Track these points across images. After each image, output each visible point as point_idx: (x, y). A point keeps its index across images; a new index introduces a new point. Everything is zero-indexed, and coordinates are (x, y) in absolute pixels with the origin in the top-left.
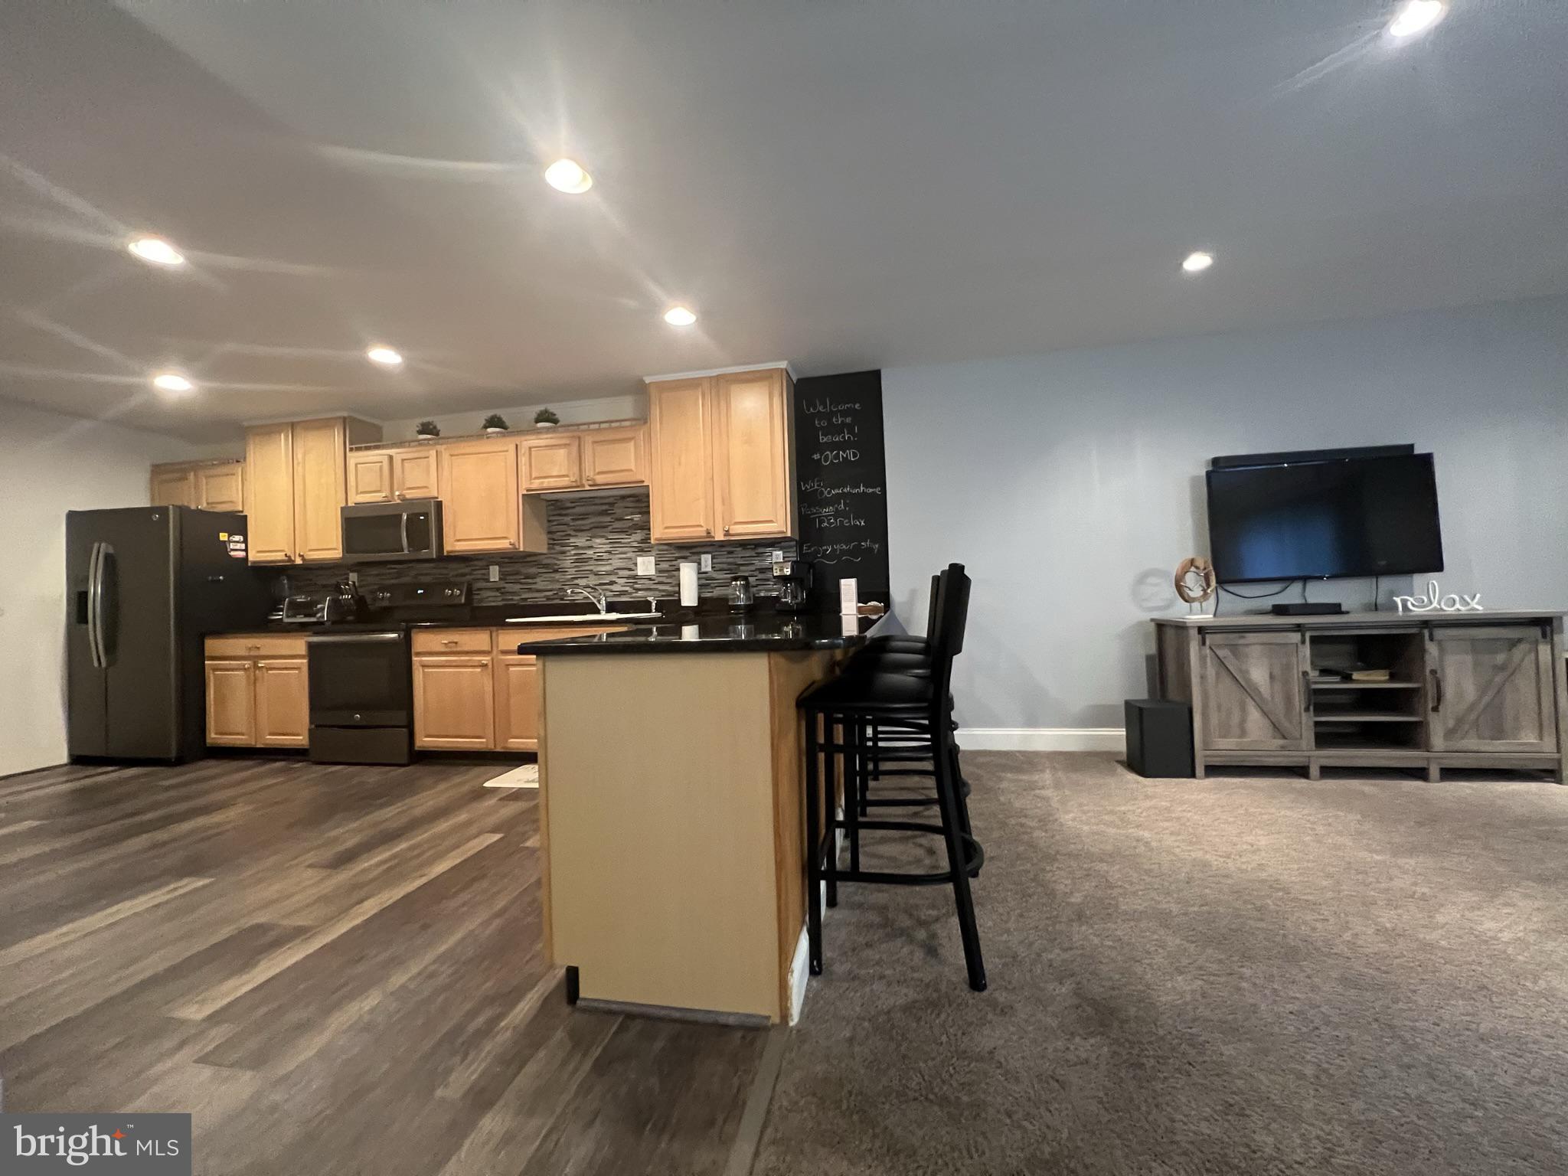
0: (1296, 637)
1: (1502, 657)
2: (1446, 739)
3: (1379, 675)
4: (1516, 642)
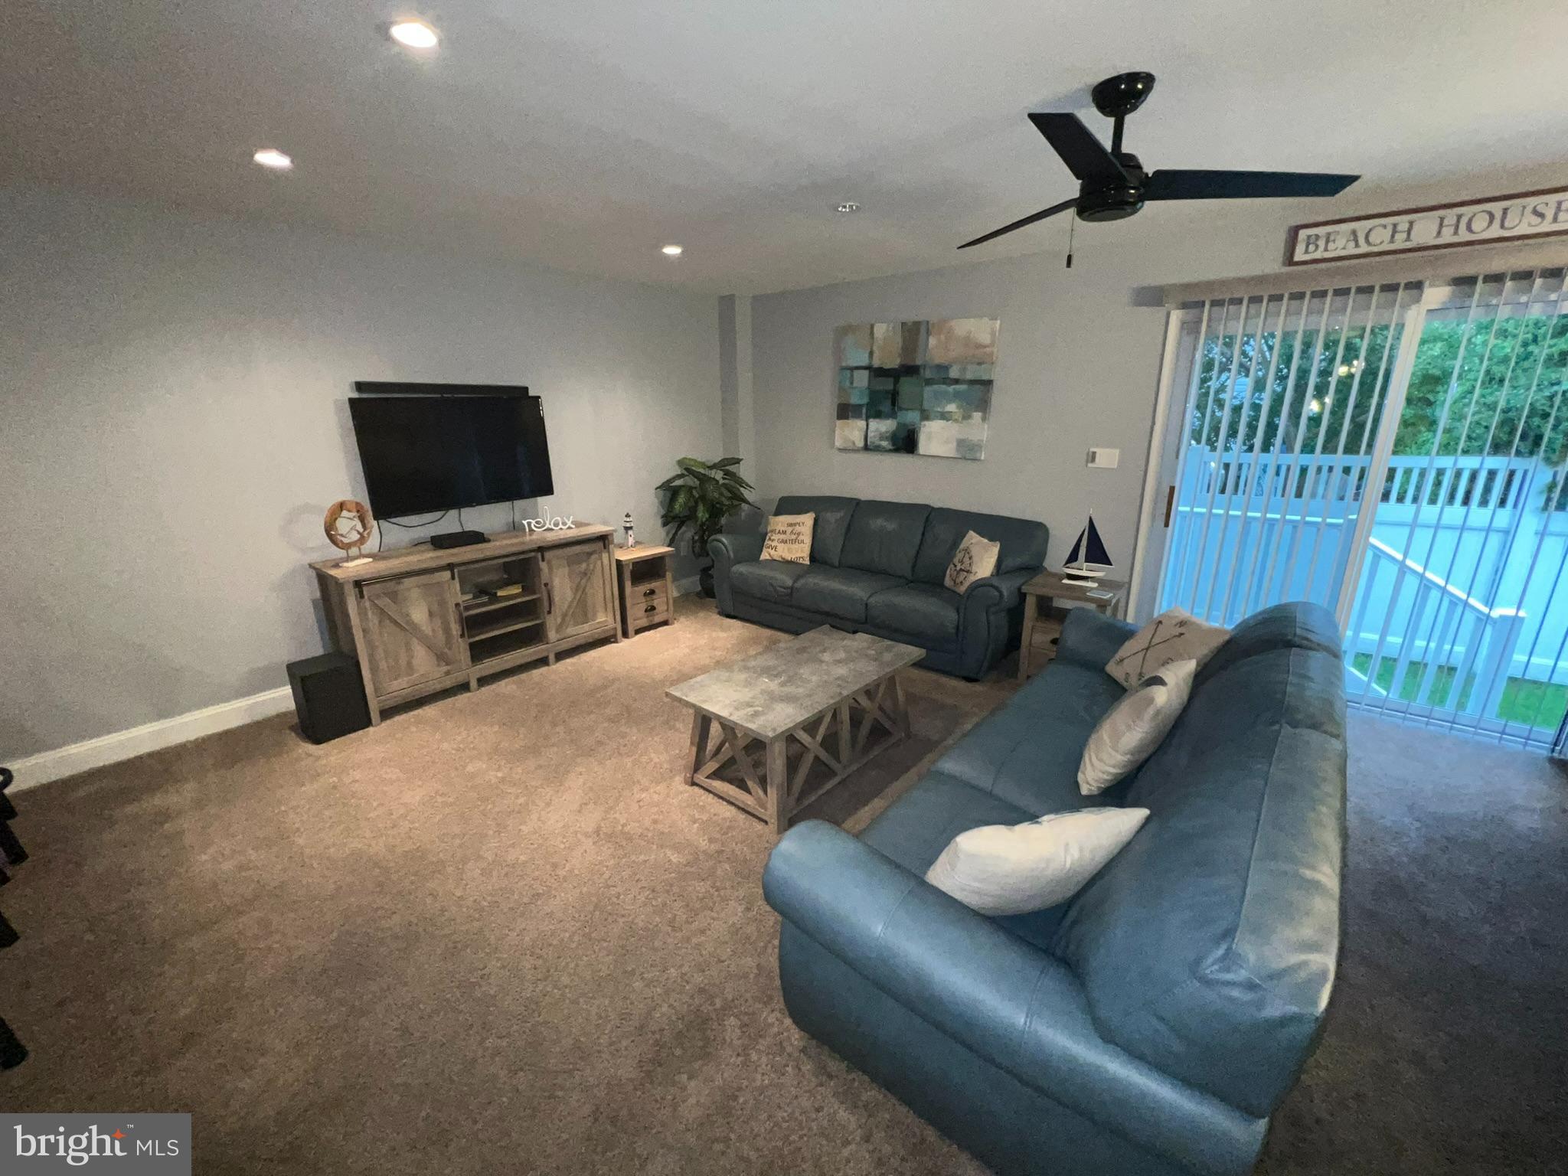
0: (447, 574)
1: (584, 566)
2: (557, 631)
3: (515, 590)
4: (590, 554)
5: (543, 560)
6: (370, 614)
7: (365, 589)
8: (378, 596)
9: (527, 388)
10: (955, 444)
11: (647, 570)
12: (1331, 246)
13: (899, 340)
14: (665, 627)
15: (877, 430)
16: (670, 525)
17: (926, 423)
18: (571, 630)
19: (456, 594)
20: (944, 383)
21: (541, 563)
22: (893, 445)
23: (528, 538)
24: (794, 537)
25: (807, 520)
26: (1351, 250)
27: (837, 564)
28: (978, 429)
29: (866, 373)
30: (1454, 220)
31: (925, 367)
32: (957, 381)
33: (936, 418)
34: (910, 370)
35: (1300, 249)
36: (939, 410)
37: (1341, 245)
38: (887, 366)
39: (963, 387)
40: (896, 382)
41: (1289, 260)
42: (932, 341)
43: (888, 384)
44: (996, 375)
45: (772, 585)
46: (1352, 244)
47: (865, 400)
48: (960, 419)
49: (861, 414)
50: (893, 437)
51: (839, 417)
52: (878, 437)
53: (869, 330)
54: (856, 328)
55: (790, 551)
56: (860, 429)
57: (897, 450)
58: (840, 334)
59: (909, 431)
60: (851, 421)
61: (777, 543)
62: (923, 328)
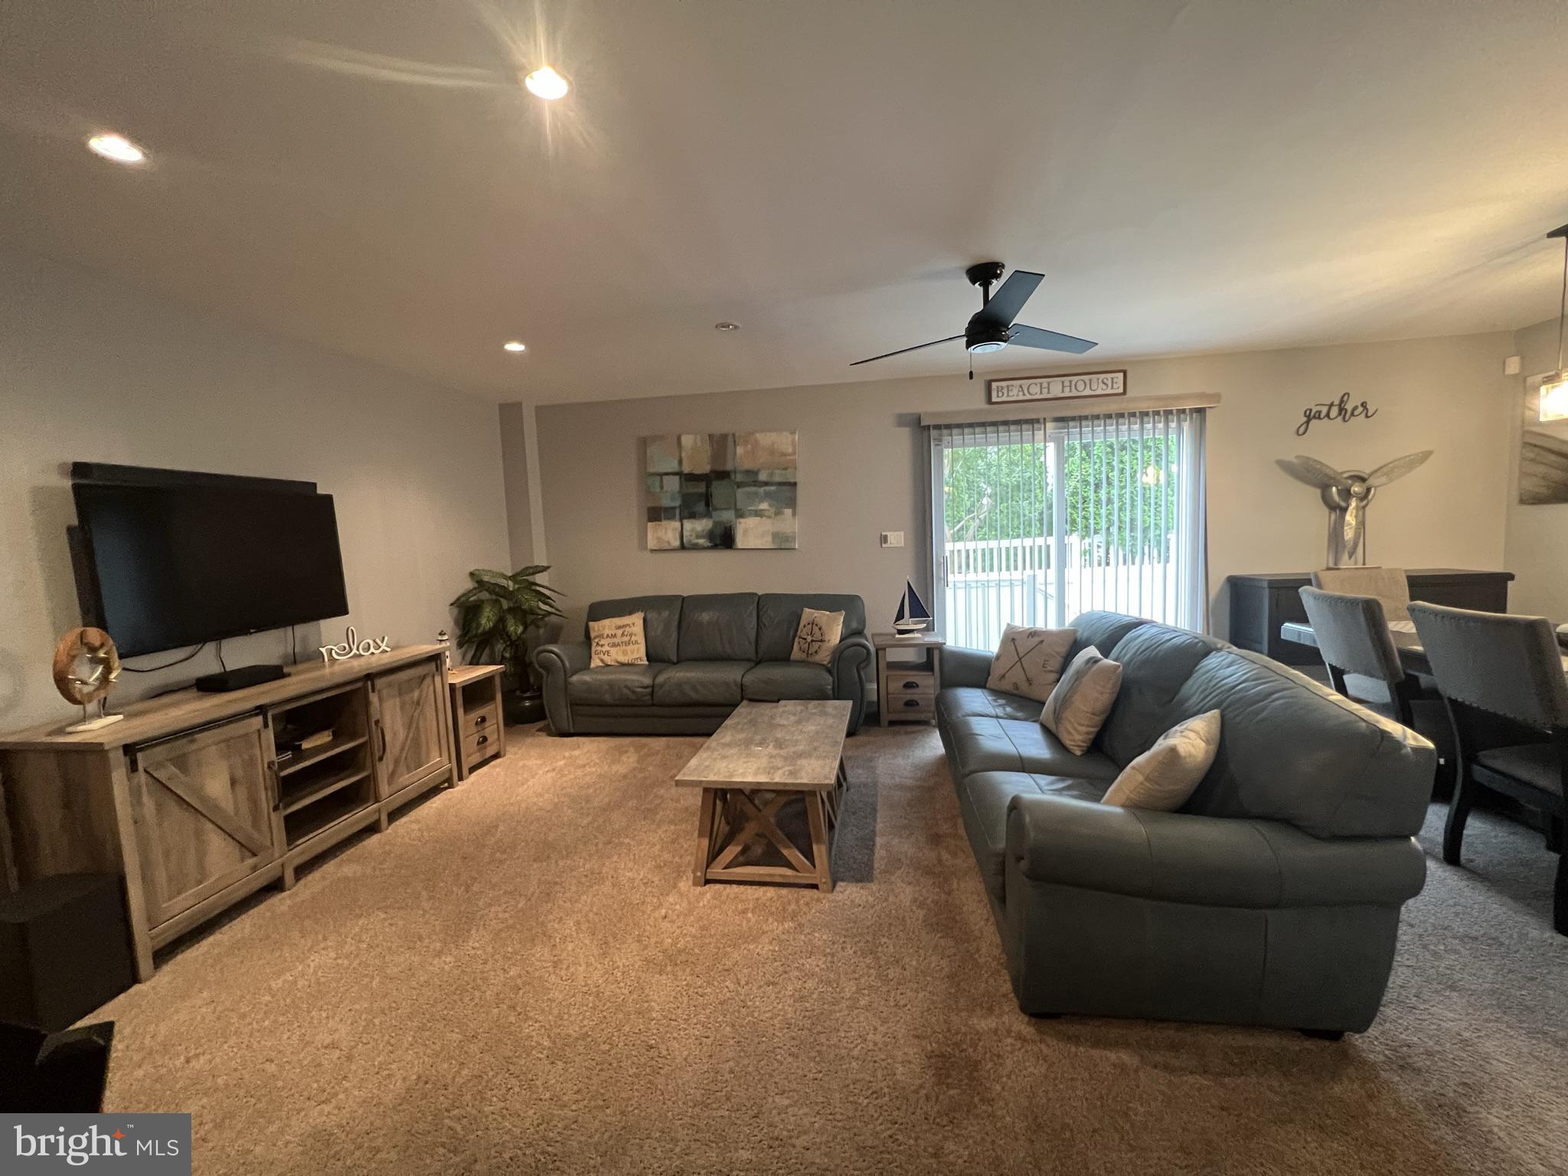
0: (256, 721)
1: (416, 694)
2: (389, 783)
3: (324, 738)
4: (423, 678)
5: (373, 691)
6: (144, 789)
7: (140, 756)
8: (160, 765)
9: (314, 485)
10: (771, 537)
11: (474, 695)
12: (1011, 394)
13: (708, 447)
14: (498, 761)
15: (692, 530)
16: (466, 646)
17: (742, 520)
18: (405, 778)
19: (267, 749)
20: (755, 486)
21: (371, 695)
22: (711, 542)
23: (327, 671)
24: (626, 639)
25: (636, 621)
26: (1021, 398)
27: (674, 658)
28: (789, 523)
29: (677, 477)
30: (1068, 384)
31: (735, 472)
32: (766, 484)
33: (750, 515)
34: (723, 475)
35: (994, 394)
36: (753, 508)
37: (1015, 394)
38: (697, 472)
39: (773, 488)
40: (708, 487)
41: (989, 401)
42: (740, 450)
43: (701, 488)
44: (800, 478)
45: (627, 687)
46: (1021, 393)
47: (677, 503)
48: (773, 515)
49: (675, 515)
50: (711, 535)
51: (650, 520)
52: (694, 536)
53: (675, 441)
54: (662, 438)
55: (625, 653)
56: (674, 529)
57: (715, 546)
58: (644, 443)
59: (726, 528)
60: (664, 523)
61: (606, 648)
62: (730, 439)
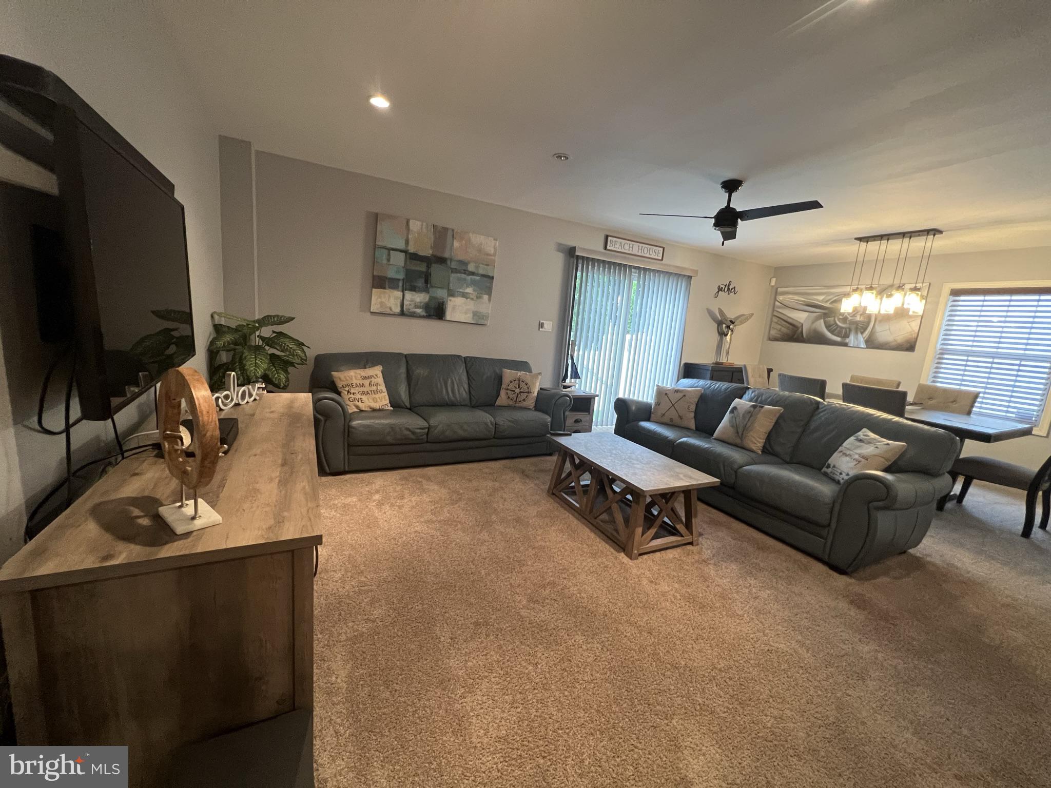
10: (472, 315)
12: (616, 246)
13: (431, 235)
15: (412, 301)
17: (452, 299)
20: (465, 273)
22: (426, 313)
24: (375, 388)
25: (376, 373)
26: (620, 250)
28: (485, 306)
29: (402, 255)
30: (641, 248)
31: (451, 259)
32: (473, 274)
33: (458, 296)
34: (442, 261)
35: (608, 244)
36: (461, 290)
38: (421, 253)
39: (478, 278)
40: (428, 267)
41: (605, 248)
42: (456, 244)
43: (422, 267)
44: (496, 274)
46: (620, 247)
47: (401, 276)
48: (475, 298)
49: (398, 286)
50: (426, 307)
51: (374, 286)
52: (413, 306)
53: (405, 222)
54: (391, 217)
55: (375, 400)
56: (396, 298)
57: (429, 316)
58: (375, 219)
59: (439, 303)
60: (388, 291)
61: (358, 396)
62: (450, 233)
